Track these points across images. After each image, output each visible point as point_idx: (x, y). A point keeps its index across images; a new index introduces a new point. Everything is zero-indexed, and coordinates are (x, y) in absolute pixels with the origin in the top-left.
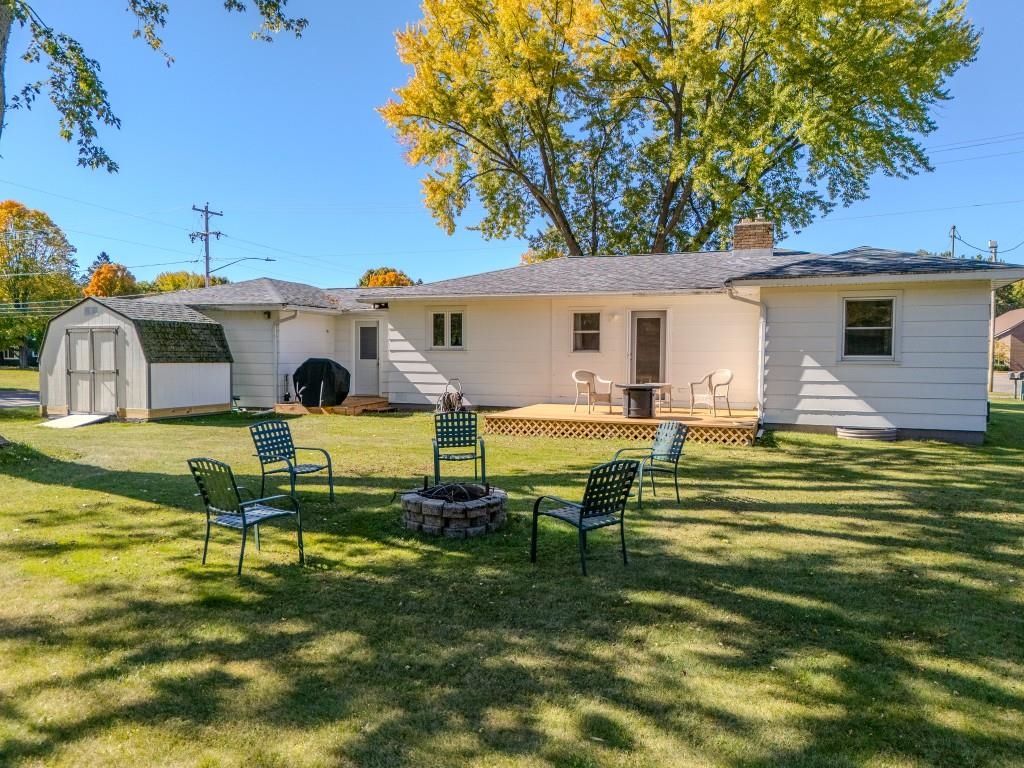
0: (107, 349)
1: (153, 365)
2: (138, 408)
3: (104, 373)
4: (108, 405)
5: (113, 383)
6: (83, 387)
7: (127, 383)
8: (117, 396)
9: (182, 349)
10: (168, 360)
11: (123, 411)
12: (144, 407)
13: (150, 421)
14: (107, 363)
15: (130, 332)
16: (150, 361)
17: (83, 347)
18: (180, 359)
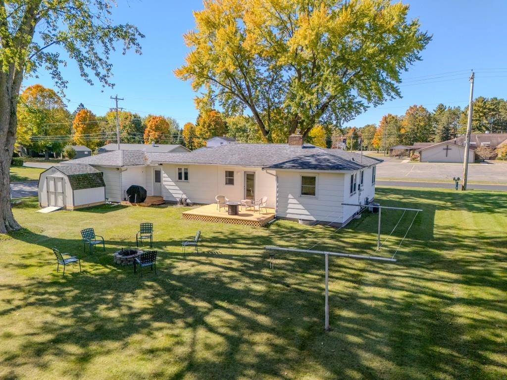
0: (59, 184)
1: (74, 191)
2: (70, 206)
3: (59, 193)
4: (61, 204)
5: (62, 197)
6: (52, 197)
7: (66, 197)
8: (63, 200)
9: (86, 183)
10: (80, 188)
11: (65, 206)
12: (72, 205)
13: (74, 210)
14: (60, 190)
15: (67, 179)
16: (73, 190)
17: (52, 183)
18: (85, 187)
